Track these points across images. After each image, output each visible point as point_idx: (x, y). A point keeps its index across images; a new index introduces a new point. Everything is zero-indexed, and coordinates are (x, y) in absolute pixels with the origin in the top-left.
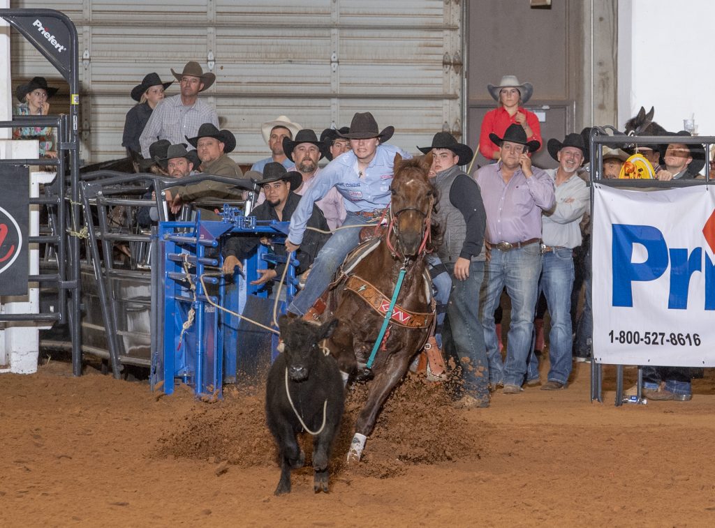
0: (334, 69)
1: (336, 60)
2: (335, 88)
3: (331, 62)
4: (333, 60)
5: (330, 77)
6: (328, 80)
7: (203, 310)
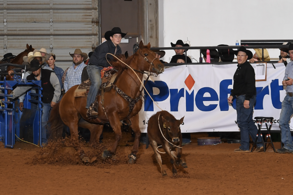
0: (51, 25)
1: (52, 21)
2: (52, 32)
3: (50, 22)
4: (51, 21)
5: (50, 28)
6: (49, 29)
7: (7, 113)
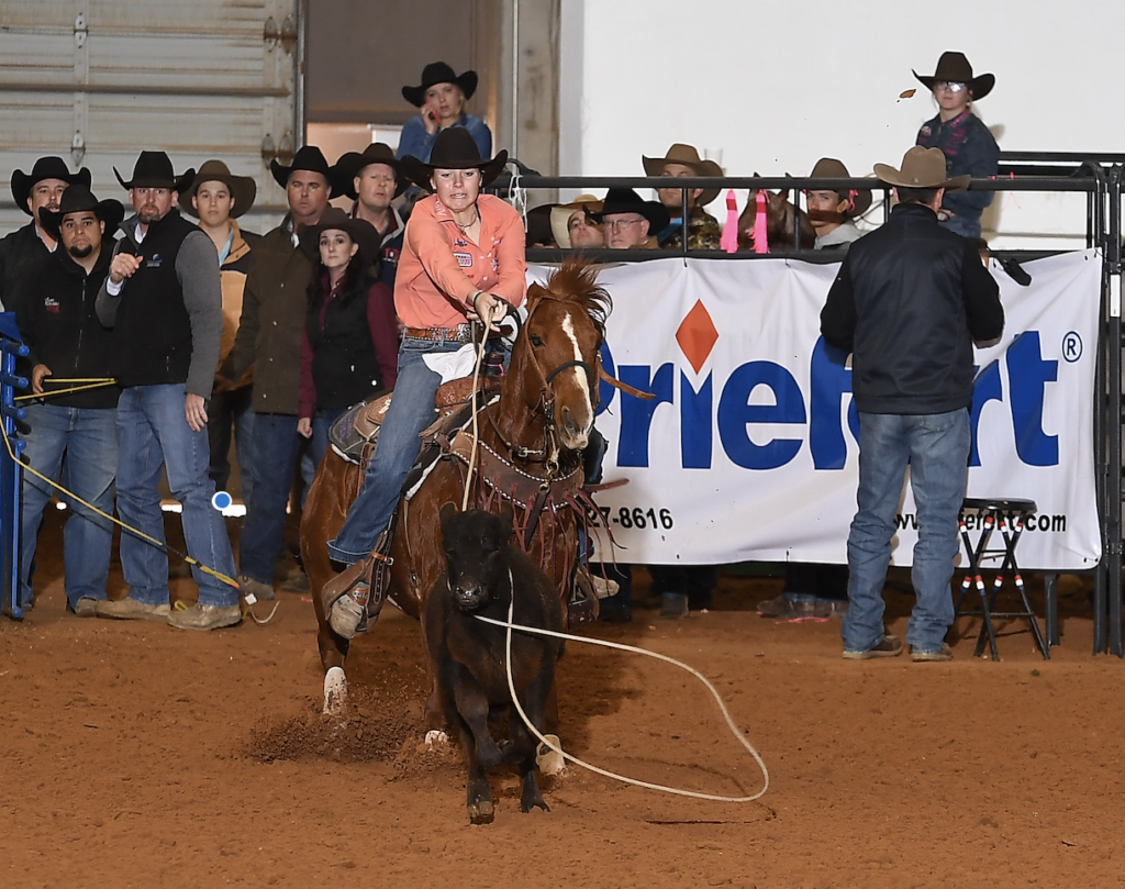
0: (80, 43)
1: (83, 27)
2: (81, 75)
3: (75, 31)
4: (78, 27)
5: (73, 55)
6: (69, 62)
